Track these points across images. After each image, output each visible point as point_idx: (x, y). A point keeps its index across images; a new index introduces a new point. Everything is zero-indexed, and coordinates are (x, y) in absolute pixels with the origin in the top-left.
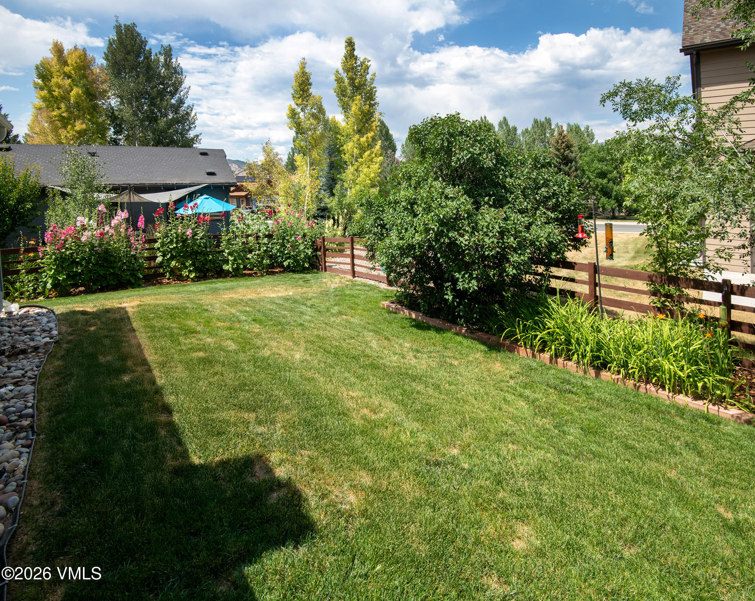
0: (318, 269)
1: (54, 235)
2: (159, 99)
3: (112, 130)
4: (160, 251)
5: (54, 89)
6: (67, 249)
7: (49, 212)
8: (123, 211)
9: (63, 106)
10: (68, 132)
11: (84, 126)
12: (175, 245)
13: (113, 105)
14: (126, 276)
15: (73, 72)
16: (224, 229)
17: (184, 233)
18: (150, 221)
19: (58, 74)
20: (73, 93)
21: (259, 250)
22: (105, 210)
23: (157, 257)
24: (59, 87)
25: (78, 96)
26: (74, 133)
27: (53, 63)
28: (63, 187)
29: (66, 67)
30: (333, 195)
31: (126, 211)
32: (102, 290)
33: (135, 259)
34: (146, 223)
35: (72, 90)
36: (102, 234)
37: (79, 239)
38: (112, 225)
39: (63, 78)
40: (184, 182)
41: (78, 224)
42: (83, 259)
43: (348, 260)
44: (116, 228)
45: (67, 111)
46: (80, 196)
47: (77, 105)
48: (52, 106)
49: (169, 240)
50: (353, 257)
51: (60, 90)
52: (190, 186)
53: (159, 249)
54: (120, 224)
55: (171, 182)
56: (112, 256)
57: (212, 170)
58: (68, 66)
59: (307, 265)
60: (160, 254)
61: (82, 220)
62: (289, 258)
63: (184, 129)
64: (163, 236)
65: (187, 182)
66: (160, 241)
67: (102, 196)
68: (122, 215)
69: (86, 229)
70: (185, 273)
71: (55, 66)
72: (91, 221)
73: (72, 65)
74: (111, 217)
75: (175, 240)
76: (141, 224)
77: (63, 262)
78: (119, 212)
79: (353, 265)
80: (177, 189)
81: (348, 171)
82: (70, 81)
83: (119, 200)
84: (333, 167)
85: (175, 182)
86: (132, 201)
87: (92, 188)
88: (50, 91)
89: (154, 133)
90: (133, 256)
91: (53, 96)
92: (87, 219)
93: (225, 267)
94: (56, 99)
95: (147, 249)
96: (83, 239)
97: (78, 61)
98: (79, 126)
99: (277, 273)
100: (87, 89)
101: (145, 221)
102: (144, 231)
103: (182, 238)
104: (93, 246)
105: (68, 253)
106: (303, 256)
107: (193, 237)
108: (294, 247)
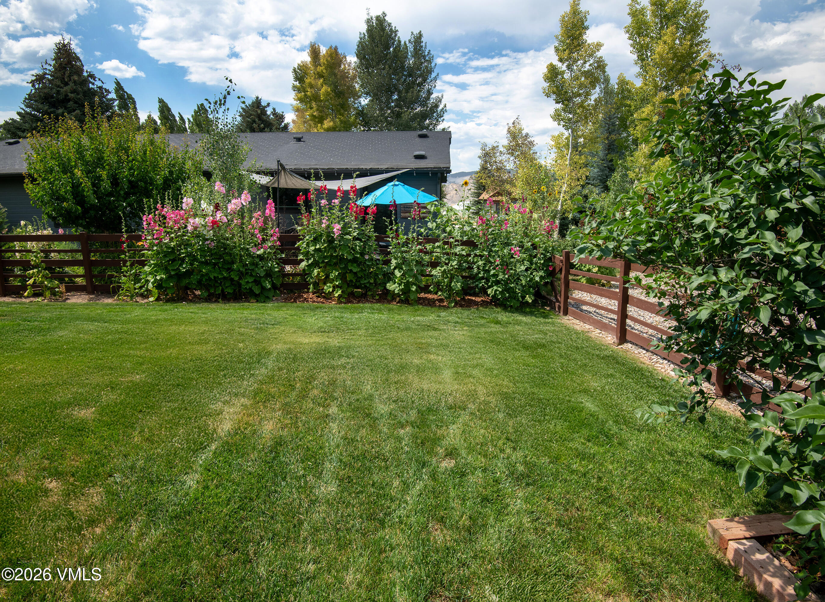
0: (553, 308)
5: (308, 89)
9: (314, 105)
11: (331, 124)
12: (318, 246)
13: (362, 103)
14: (247, 283)
15: (324, 71)
17: (332, 229)
20: (322, 91)
24: (312, 87)
25: (327, 94)
26: (323, 131)
27: (309, 65)
29: (319, 67)
30: (606, 189)
32: (211, 298)
35: (322, 88)
36: (214, 223)
38: (229, 211)
40: (380, 167)
43: (614, 305)
45: (317, 110)
47: (326, 103)
49: (312, 238)
50: (625, 300)
51: (313, 90)
52: (387, 171)
55: (365, 167)
57: (423, 153)
58: (321, 66)
59: (529, 299)
60: (302, 256)
62: (497, 283)
63: (430, 124)
65: (384, 167)
70: (328, 288)
71: (311, 68)
72: (205, 205)
73: (324, 64)
77: (166, 256)
79: (623, 315)
80: (369, 175)
81: (637, 154)
82: (321, 80)
84: (613, 150)
88: (305, 92)
91: (307, 97)
93: (391, 287)
94: (309, 99)
96: (190, 228)
97: (329, 59)
98: (327, 124)
99: (476, 303)
100: (336, 87)
103: (328, 236)
104: (204, 239)
105: (172, 244)
106: (523, 282)
107: (341, 236)
108: (506, 265)
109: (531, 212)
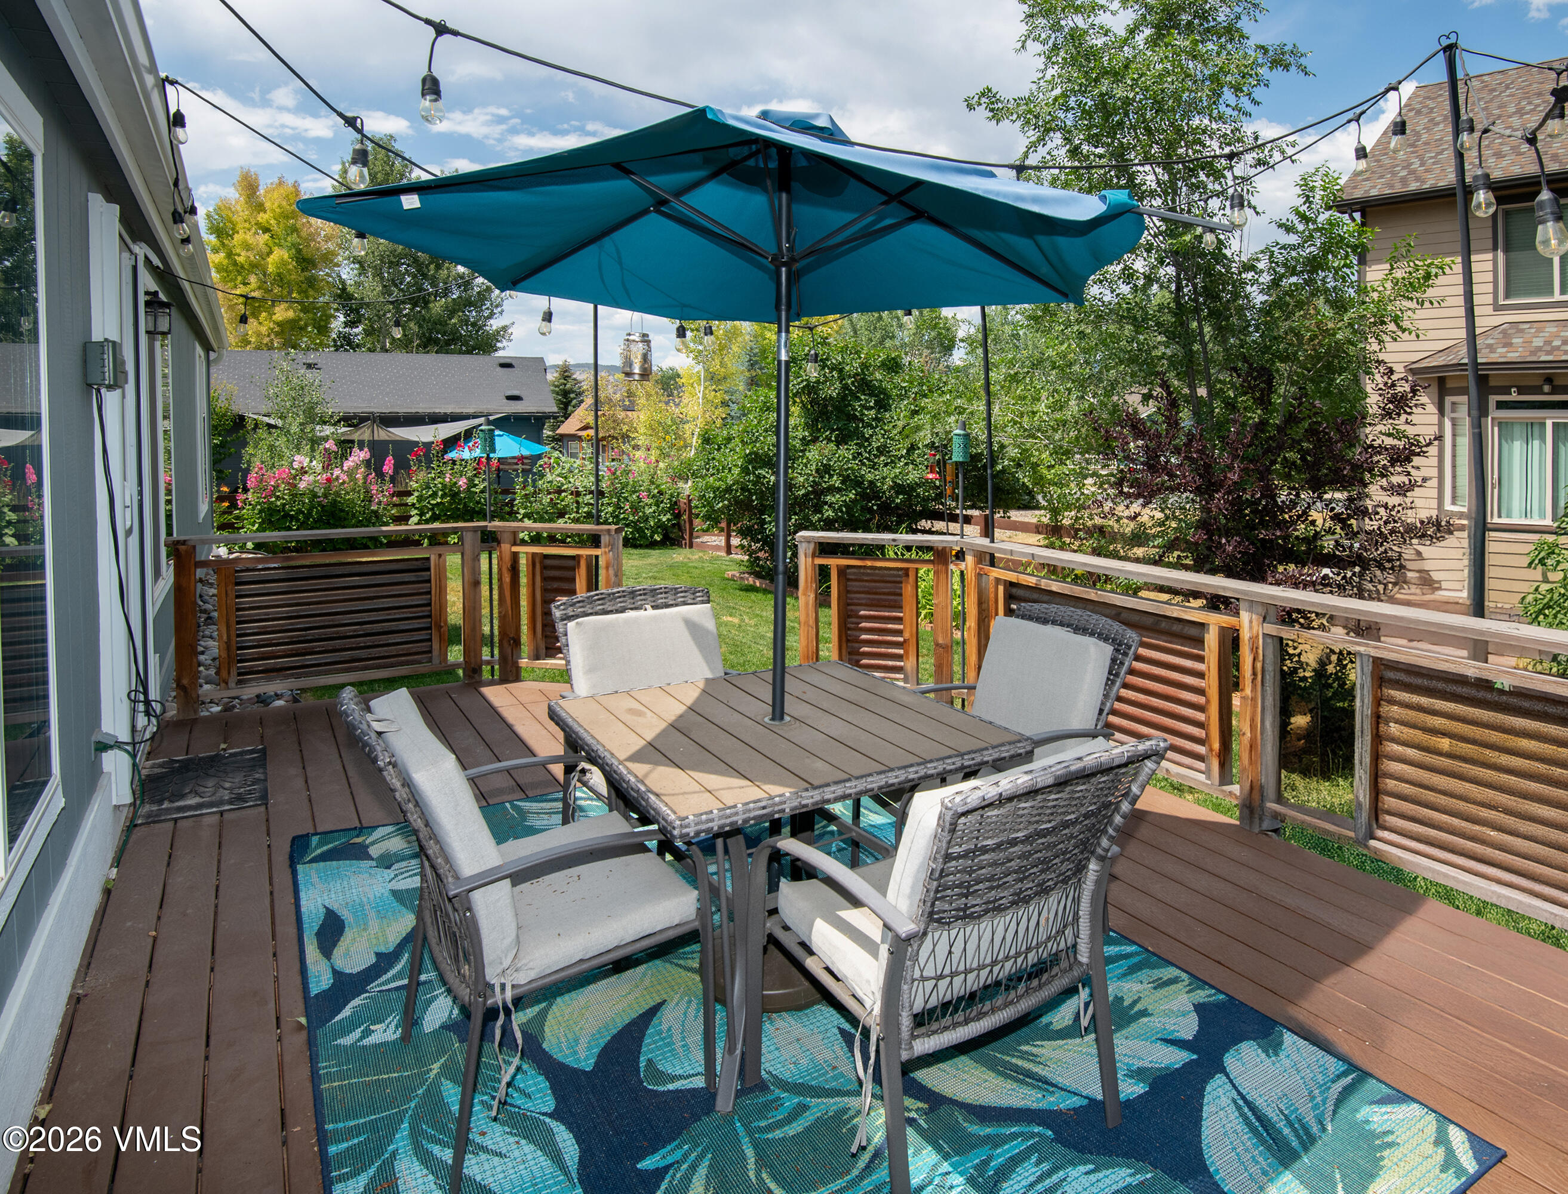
0: (679, 544)
1: (261, 479)
2: (432, 266)
3: (342, 318)
4: (416, 508)
5: (238, 251)
6: (278, 498)
7: (250, 450)
8: (361, 449)
9: (253, 279)
10: (260, 323)
11: (291, 314)
12: (439, 500)
13: (344, 277)
15: (273, 222)
16: (521, 479)
17: (456, 483)
18: (402, 465)
19: (247, 225)
20: (273, 258)
21: (577, 512)
22: (335, 448)
23: (411, 516)
24: (247, 247)
25: (283, 263)
26: (272, 325)
27: (239, 208)
28: (268, 415)
29: (262, 214)
31: (366, 449)
33: (377, 517)
34: (397, 468)
35: (270, 252)
36: (329, 480)
37: (295, 486)
38: (345, 468)
39: (256, 233)
40: (465, 411)
41: (296, 465)
42: (300, 511)
44: (351, 473)
45: (259, 288)
46: (295, 429)
47: (280, 279)
48: (234, 280)
49: (430, 493)
51: (249, 254)
52: (475, 416)
53: (413, 505)
54: (358, 467)
55: (442, 411)
56: (342, 511)
57: (516, 393)
58: (265, 212)
59: (657, 538)
60: (416, 511)
61: (301, 460)
62: (627, 525)
63: (479, 317)
64: (421, 486)
65: (471, 410)
66: (416, 494)
67: (328, 430)
68: (359, 456)
69: (306, 472)
71: (241, 212)
72: (314, 463)
73: (273, 211)
74: (344, 457)
75: (440, 493)
76: (388, 468)
77: (271, 515)
78: (356, 450)
80: (452, 421)
82: (267, 236)
83: (356, 437)
85: (449, 411)
86: (376, 438)
87: (312, 416)
88: (230, 255)
89: (420, 326)
90: (373, 511)
91: (235, 264)
92: (308, 460)
94: (240, 269)
95: (395, 505)
96: (302, 485)
97: (284, 203)
98: (283, 313)
100: (299, 251)
101: (394, 465)
102: (393, 479)
103: (451, 490)
104: (315, 496)
105: (279, 503)
106: (652, 523)
107: (468, 490)
108: (635, 509)
109: (657, 461)
